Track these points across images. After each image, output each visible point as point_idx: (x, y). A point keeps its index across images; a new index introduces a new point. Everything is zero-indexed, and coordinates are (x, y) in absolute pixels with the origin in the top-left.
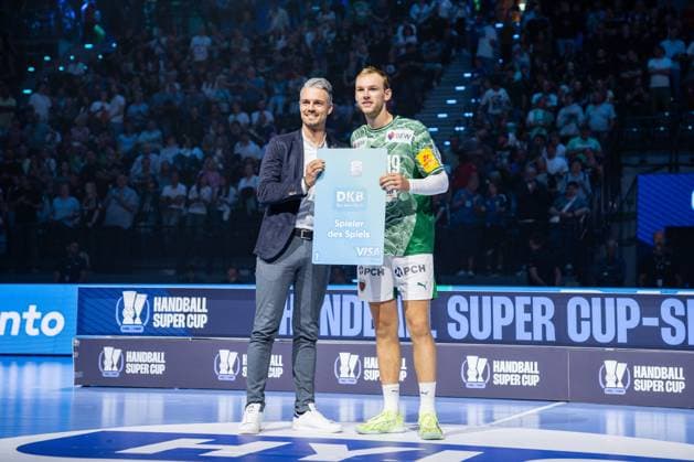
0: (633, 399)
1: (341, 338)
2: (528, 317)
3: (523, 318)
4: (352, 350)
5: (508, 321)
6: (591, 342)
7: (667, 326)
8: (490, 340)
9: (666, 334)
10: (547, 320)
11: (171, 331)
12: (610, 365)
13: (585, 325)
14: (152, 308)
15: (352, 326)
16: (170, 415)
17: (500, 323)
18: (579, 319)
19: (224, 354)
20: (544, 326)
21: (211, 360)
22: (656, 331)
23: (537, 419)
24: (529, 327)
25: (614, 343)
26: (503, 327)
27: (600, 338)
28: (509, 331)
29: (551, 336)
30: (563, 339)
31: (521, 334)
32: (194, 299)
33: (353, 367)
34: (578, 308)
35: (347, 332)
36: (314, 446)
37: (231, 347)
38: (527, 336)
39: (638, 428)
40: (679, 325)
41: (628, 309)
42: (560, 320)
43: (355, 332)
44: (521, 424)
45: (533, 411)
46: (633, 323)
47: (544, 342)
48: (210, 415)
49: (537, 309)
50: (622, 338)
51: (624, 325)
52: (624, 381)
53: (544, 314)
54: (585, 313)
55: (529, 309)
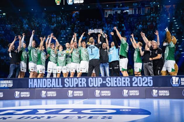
0: (101, 97)
1: (42, 88)
2: (81, 82)
3: (80, 82)
4: (45, 90)
5: (77, 83)
6: (93, 87)
7: (107, 83)
8: (73, 87)
9: (107, 84)
10: (84, 82)
11: (4, 88)
12: (97, 91)
13: (92, 83)
15: (45, 85)
16: (4, 106)
17: (75, 83)
18: (91, 82)
19: (16, 92)
20: (84, 84)
21: (14, 93)
22: (105, 84)
23: (83, 103)
24: (81, 84)
25: (98, 87)
26: (76, 84)
27: (95, 86)
28: (77, 85)
29: (85, 86)
30: (88, 86)
31: (80, 86)
32: (10, 81)
33: (45, 94)
34: (91, 80)
35: (44, 86)
36: (38, 110)
37: (18, 91)
38: (81, 86)
39: (102, 103)
40: (109, 82)
41: (100, 80)
42: (87, 82)
43: (45, 86)
44: (80, 104)
45: (82, 101)
46: (101, 83)
48: (14, 105)
50: (99, 86)
51: (100, 83)
52: (99, 94)
53: (84, 81)
54: (92, 81)
55: (81, 80)
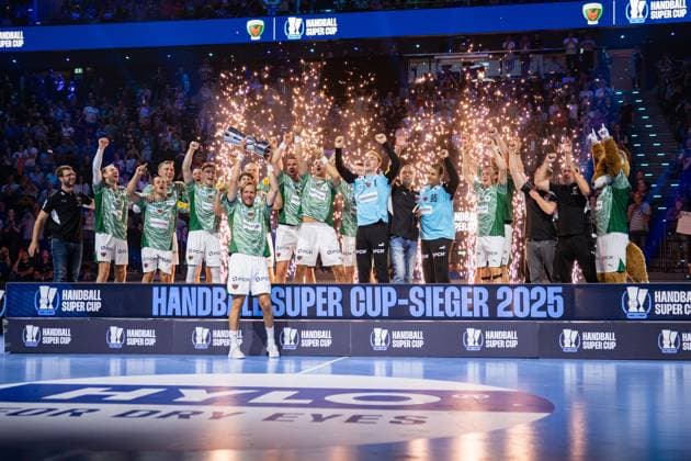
0: (392, 353)
1: (197, 317)
2: (324, 301)
3: (321, 301)
4: (204, 325)
5: (311, 304)
6: (366, 316)
7: (414, 304)
8: (300, 317)
9: (412, 309)
10: (337, 302)
11: (75, 314)
12: (377, 331)
13: (362, 305)
14: (61, 297)
15: (204, 308)
16: (75, 372)
17: (306, 305)
18: (358, 302)
19: (113, 329)
20: (335, 307)
21: (105, 333)
22: (407, 307)
23: (329, 369)
24: (325, 307)
25: (380, 317)
26: (309, 308)
27: (371, 313)
28: (312, 310)
29: (340, 313)
30: (348, 315)
31: (320, 312)
32: (91, 291)
33: (205, 337)
34: (358, 294)
35: (201, 313)
36: (182, 391)
37: (119, 325)
38: (324, 314)
39: (394, 371)
40: (420, 303)
41: (389, 294)
42: (345, 302)
43: (207, 313)
44: (319, 372)
45: (327, 364)
46: (393, 303)
47: (335, 317)
48: (104, 372)
49: (330, 296)
50: (386, 314)
51: (387, 305)
52: (386, 341)
53: (335, 298)
54: (362, 298)
55: (325, 295)
